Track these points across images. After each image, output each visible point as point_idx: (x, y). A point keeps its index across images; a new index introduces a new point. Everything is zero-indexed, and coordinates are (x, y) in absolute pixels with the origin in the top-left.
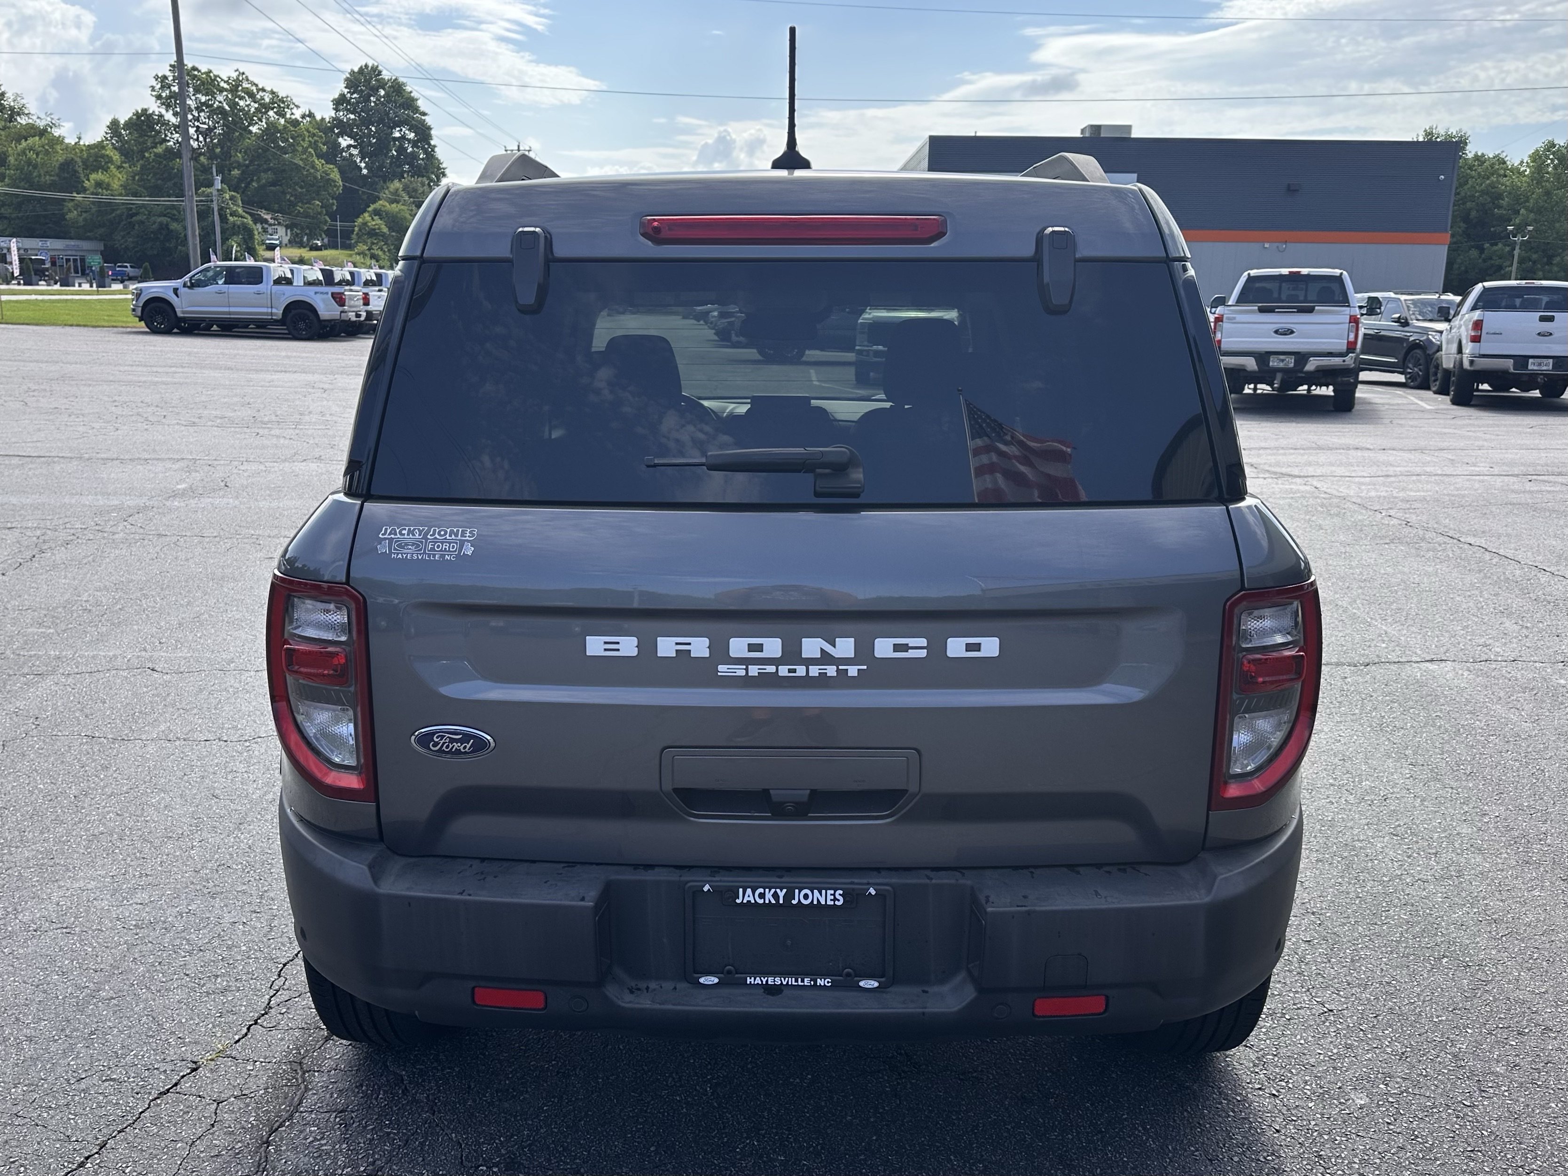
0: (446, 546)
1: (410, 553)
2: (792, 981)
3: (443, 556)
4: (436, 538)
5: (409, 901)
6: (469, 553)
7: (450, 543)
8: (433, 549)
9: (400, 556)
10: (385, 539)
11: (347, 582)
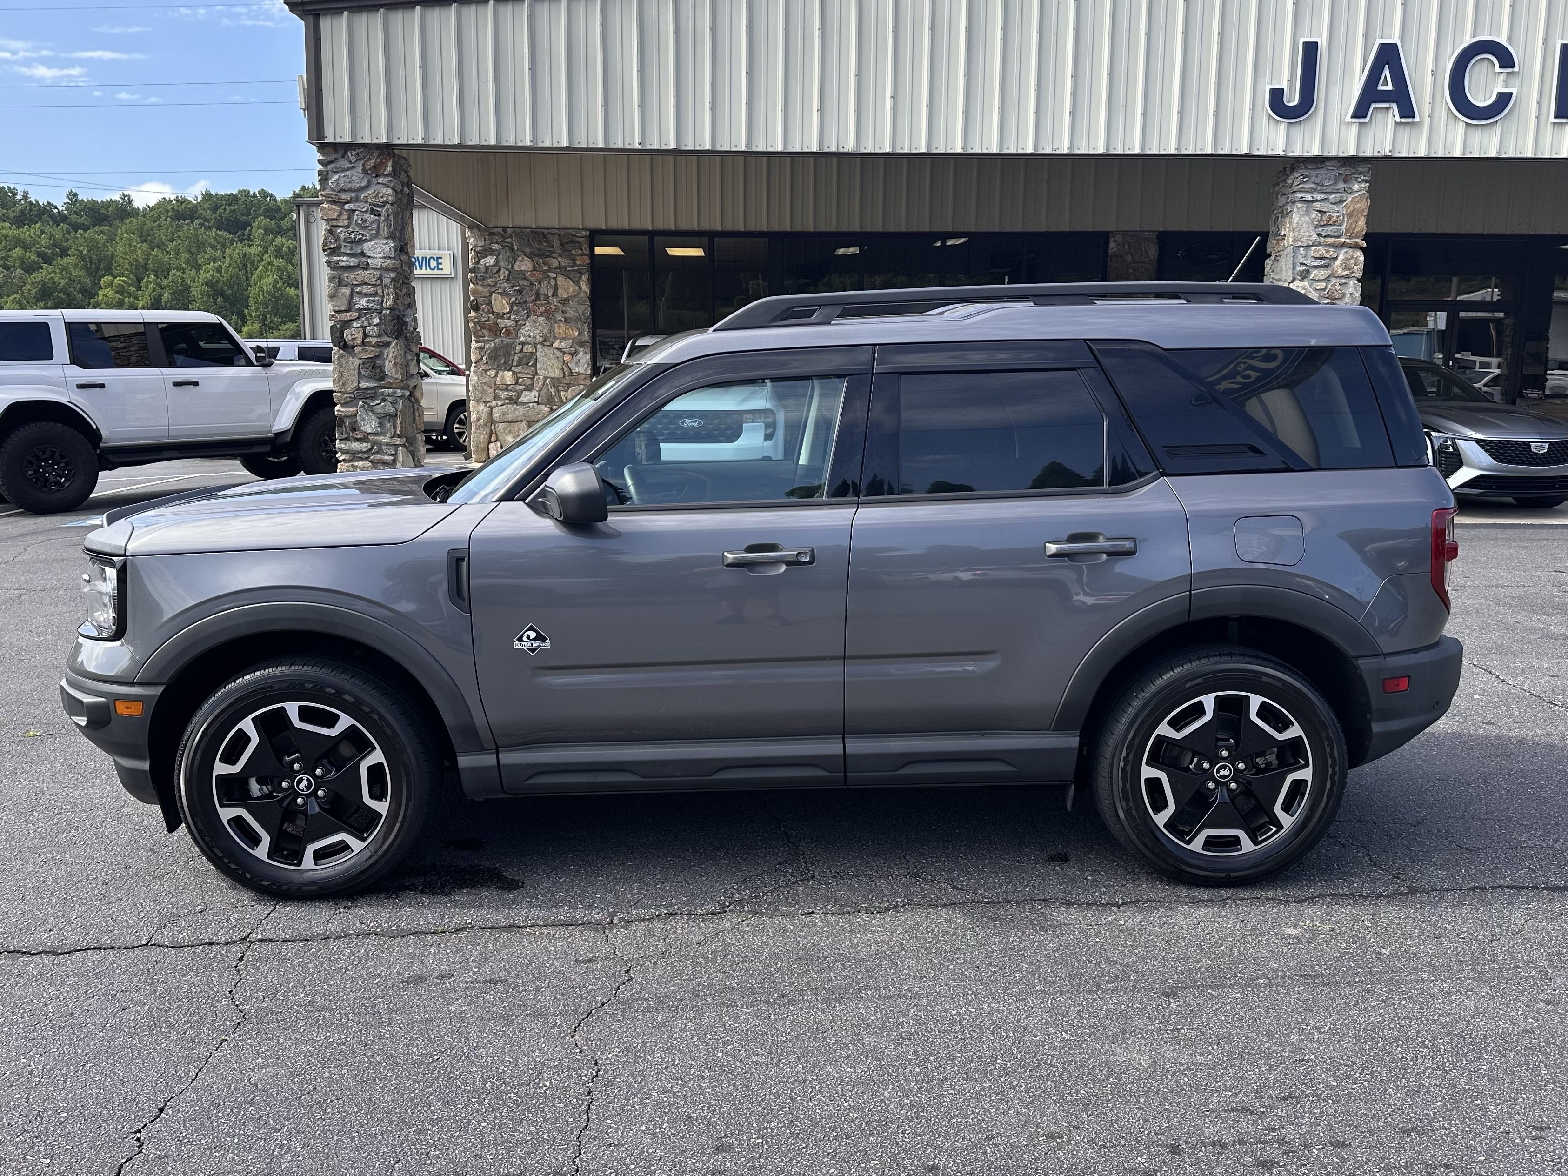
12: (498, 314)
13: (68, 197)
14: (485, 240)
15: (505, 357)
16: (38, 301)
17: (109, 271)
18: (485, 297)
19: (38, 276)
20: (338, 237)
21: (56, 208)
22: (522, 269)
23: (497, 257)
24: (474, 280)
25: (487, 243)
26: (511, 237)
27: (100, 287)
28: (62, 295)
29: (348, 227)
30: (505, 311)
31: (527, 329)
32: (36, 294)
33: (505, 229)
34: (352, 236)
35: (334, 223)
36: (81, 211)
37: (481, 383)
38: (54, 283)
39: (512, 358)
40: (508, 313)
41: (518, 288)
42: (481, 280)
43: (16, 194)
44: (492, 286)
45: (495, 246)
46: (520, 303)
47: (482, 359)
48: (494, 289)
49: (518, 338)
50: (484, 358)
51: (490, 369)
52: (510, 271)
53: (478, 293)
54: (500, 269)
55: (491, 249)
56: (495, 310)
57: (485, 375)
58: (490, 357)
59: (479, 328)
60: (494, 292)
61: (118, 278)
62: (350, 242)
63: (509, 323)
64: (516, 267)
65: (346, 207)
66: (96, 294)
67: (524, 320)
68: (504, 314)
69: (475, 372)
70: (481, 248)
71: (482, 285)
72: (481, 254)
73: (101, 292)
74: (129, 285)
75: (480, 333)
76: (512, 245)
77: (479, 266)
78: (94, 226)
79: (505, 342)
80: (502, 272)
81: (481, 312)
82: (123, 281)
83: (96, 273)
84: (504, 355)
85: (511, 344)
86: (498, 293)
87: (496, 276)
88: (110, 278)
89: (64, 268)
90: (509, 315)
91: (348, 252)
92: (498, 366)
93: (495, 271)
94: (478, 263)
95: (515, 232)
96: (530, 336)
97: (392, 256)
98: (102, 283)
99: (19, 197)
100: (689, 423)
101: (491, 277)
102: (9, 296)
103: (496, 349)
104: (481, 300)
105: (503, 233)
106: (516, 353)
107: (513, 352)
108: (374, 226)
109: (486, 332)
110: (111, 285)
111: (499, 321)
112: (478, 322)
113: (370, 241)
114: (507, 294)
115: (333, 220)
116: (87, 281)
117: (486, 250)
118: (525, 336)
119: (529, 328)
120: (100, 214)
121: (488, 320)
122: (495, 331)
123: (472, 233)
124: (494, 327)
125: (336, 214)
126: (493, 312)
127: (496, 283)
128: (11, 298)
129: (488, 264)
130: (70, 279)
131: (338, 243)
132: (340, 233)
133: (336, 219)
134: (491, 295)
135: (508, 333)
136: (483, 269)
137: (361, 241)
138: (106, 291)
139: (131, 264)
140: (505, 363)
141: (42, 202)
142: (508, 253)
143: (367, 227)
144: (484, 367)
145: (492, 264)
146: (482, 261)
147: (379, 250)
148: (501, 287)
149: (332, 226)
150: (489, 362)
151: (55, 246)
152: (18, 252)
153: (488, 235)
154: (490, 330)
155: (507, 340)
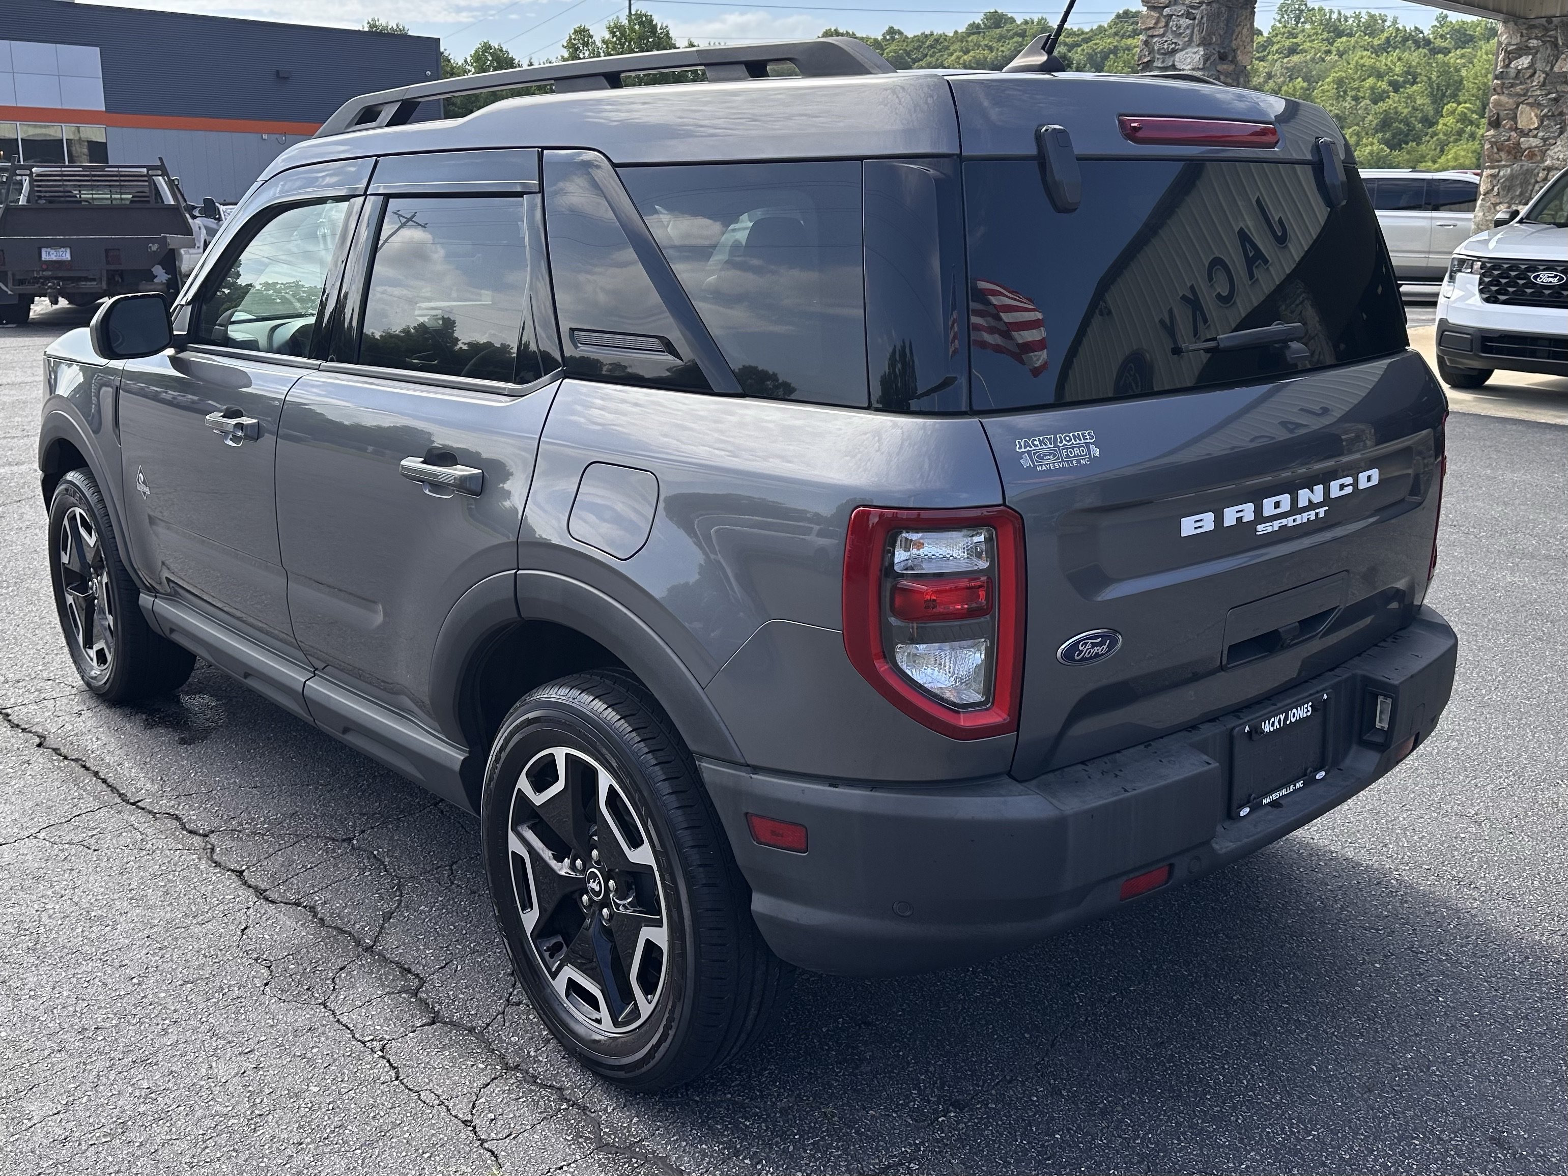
0: (1077, 451)
1: (1050, 463)
2: (1284, 792)
3: (1078, 461)
4: (1065, 445)
5: (1091, 814)
6: (1097, 454)
7: (1078, 447)
8: (1068, 456)
9: (1044, 468)
10: (1024, 452)
11: (1004, 504)
12: (1522, 131)
13: (1437, 19)
14: (1522, 36)
15: (1521, 187)
16: (1376, 132)
17: (1454, 96)
18: (1511, 110)
19: (1382, 106)
20: (1153, 49)
21: (1422, 32)
22: (1564, 70)
23: (1534, 57)
24: (1499, 90)
25: (1524, 39)
26: (1556, 29)
27: (1442, 116)
28: (1402, 126)
29: (1163, 35)
30: (1532, 127)
31: (1556, 150)
32: (1377, 125)
33: (1549, 19)
34: (1166, 47)
35: (1150, 33)
36: (1447, 34)
37: (1487, 221)
38: (1396, 113)
39: (1530, 188)
40: (1535, 129)
41: (1554, 95)
42: (1507, 88)
43: (1385, 21)
44: (1521, 95)
45: (1534, 43)
46: (1553, 115)
47: (1493, 189)
48: (1523, 98)
49: (1543, 161)
50: (1496, 188)
51: (1500, 203)
52: (1547, 75)
53: (1501, 105)
54: (1535, 73)
55: (1527, 46)
56: (1519, 126)
57: (1493, 210)
58: (1503, 188)
59: (1495, 150)
60: (1522, 103)
61: (1463, 105)
62: (1163, 54)
63: (1534, 142)
64: (1556, 69)
65: (1167, 11)
66: (1437, 123)
67: (1555, 138)
68: (1530, 130)
69: (1482, 206)
70: (1514, 47)
71: (1510, 95)
72: (1512, 55)
73: (1441, 121)
74: (1473, 112)
75: (1496, 156)
76: (1556, 39)
77: (1509, 70)
78: (1456, 49)
79: (1525, 168)
80: (1537, 75)
81: (1502, 129)
82: (1466, 108)
83: (1441, 100)
84: (1521, 185)
85: (1533, 170)
86: (1528, 104)
87: (1529, 81)
88: (1455, 105)
89: (1409, 97)
90: (1535, 132)
91: (1160, 65)
92: (1512, 199)
93: (1528, 75)
94: (1508, 66)
95: (1562, 21)
96: (1558, 159)
97: (1201, 66)
98: (1445, 110)
99: (1388, 24)
100: (1545, 278)
101: (1521, 83)
102: (1350, 128)
103: (1512, 178)
104: (1503, 114)
105: (1546, 25)
106: (1537, 182)
107: (1533, 181)
108: (1188, 32)
109: (1503, 154)
110: (1453, 112)
111: (1522, 139)
112: (1495, 143)
113: (1182, 50)
114: (1539, 104)
115: (1150, 28)
116: (1430, 110)
117: (1521, 49)
118: (1552, 159)
119: (1560, 148)
120: (1465, 35)
121: (1509, 140)
122: (1515, 152)
123: (1506, 27)
124: (1514, 148)
125: (1153, 22)
126: (1516, 129)
127: (1528, 90)
128: (1351, 130)
129: (1520, 67)
130: (1413, 108)
131: (1152, 55)
132: (1155, 43)
133: (1153, 28)
134: (1517, 107)
135: (1532, 156)
136: (1512, 72)
137: (1174, 52)
138: (1447, 119)
139: (1479, 89)
140: (1521, 194)
141: (1409, 27)
142: (1549, 51)
143: (1181, 34)
144: (1493, 200)
145: (1525, 66)
146: (1512, 65)
147: (1189, 60)
148: (1532, 96)
149: (1149, 36)
150: (1501, 193)
151: (1408, 73)
152: (1371, 81)
153: (1526, 29)
154: (1509, 152)
155: (1528, 165)
